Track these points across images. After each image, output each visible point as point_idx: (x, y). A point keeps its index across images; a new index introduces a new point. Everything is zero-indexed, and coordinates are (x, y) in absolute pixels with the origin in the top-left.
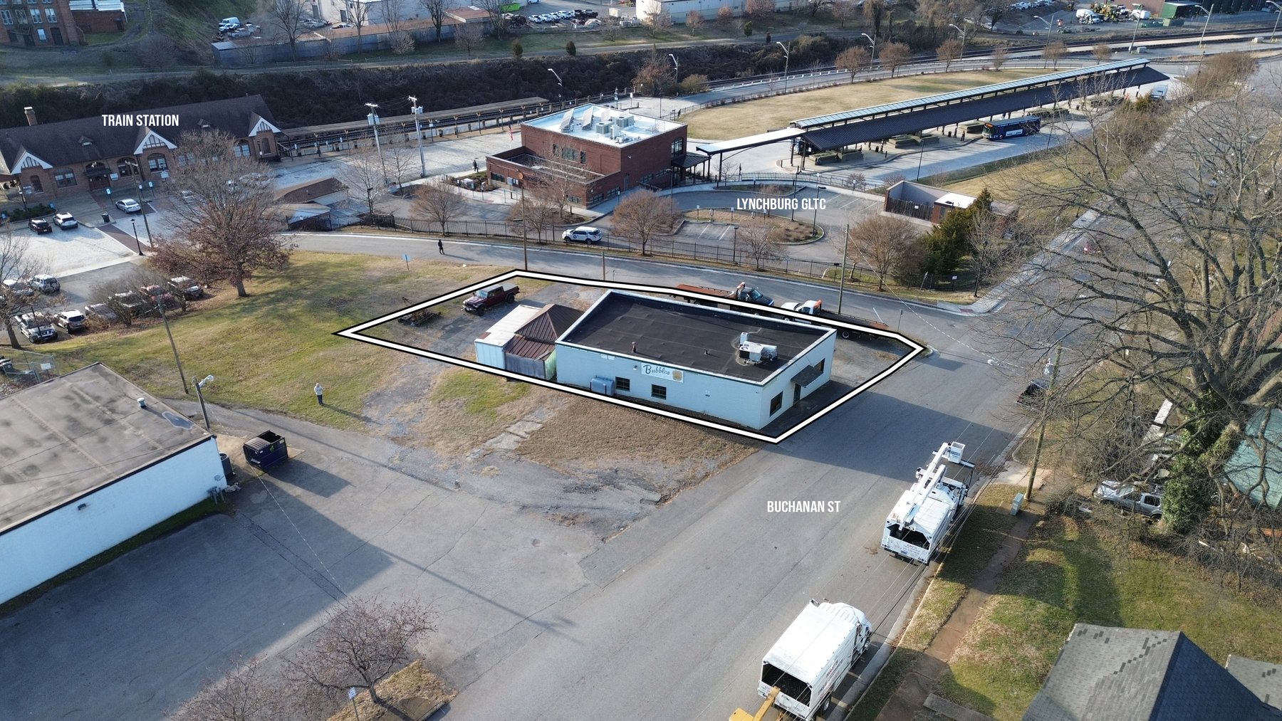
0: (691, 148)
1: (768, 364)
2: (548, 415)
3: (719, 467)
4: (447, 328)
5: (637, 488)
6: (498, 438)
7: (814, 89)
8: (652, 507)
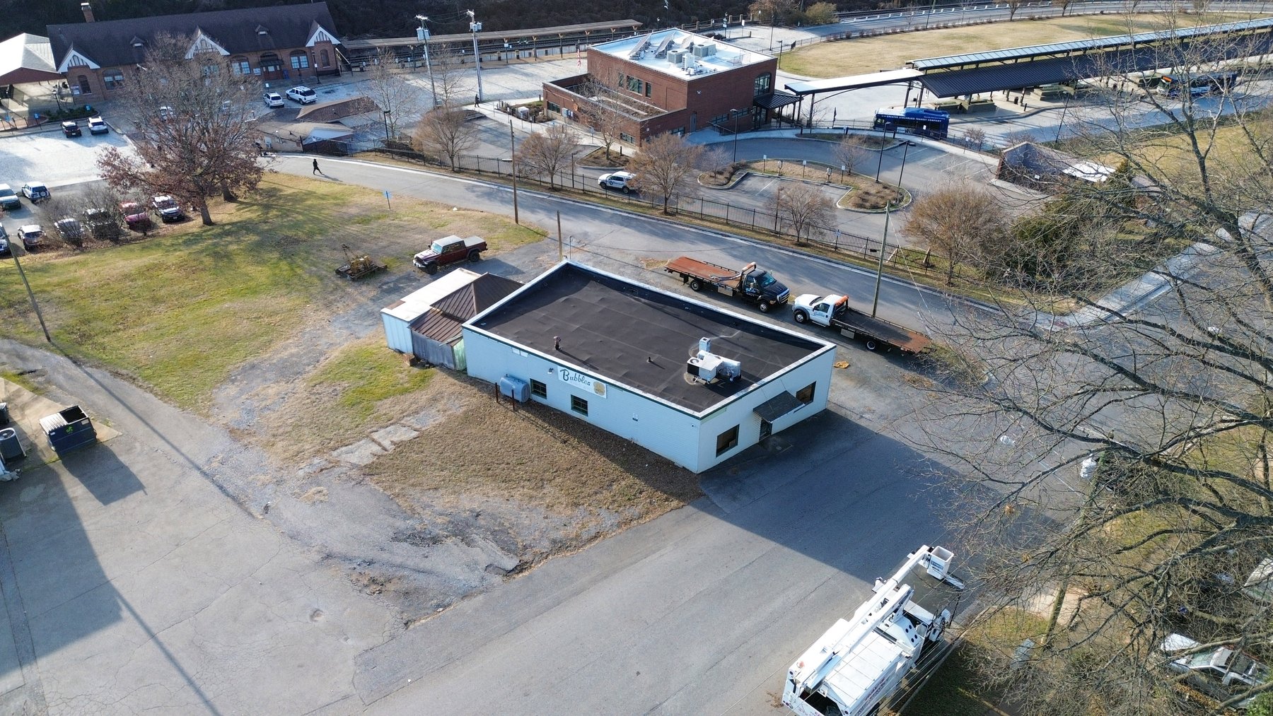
0: (779, 86)
1: (726, 384)
2: (432, 420)
3: (619, 525)
4: (385, 287)
5: (491, 545)
6: (354, 446)
7: (962, 26)
8: (498, 579)
